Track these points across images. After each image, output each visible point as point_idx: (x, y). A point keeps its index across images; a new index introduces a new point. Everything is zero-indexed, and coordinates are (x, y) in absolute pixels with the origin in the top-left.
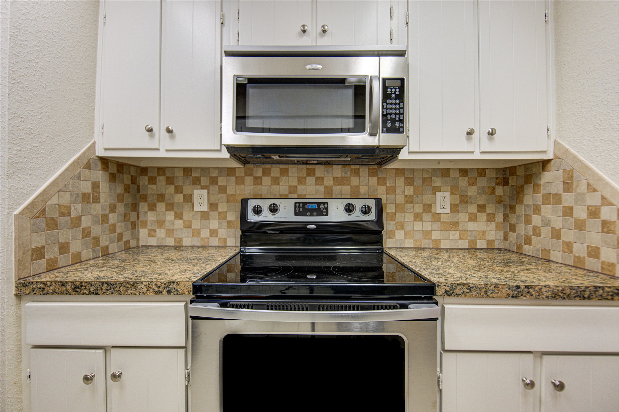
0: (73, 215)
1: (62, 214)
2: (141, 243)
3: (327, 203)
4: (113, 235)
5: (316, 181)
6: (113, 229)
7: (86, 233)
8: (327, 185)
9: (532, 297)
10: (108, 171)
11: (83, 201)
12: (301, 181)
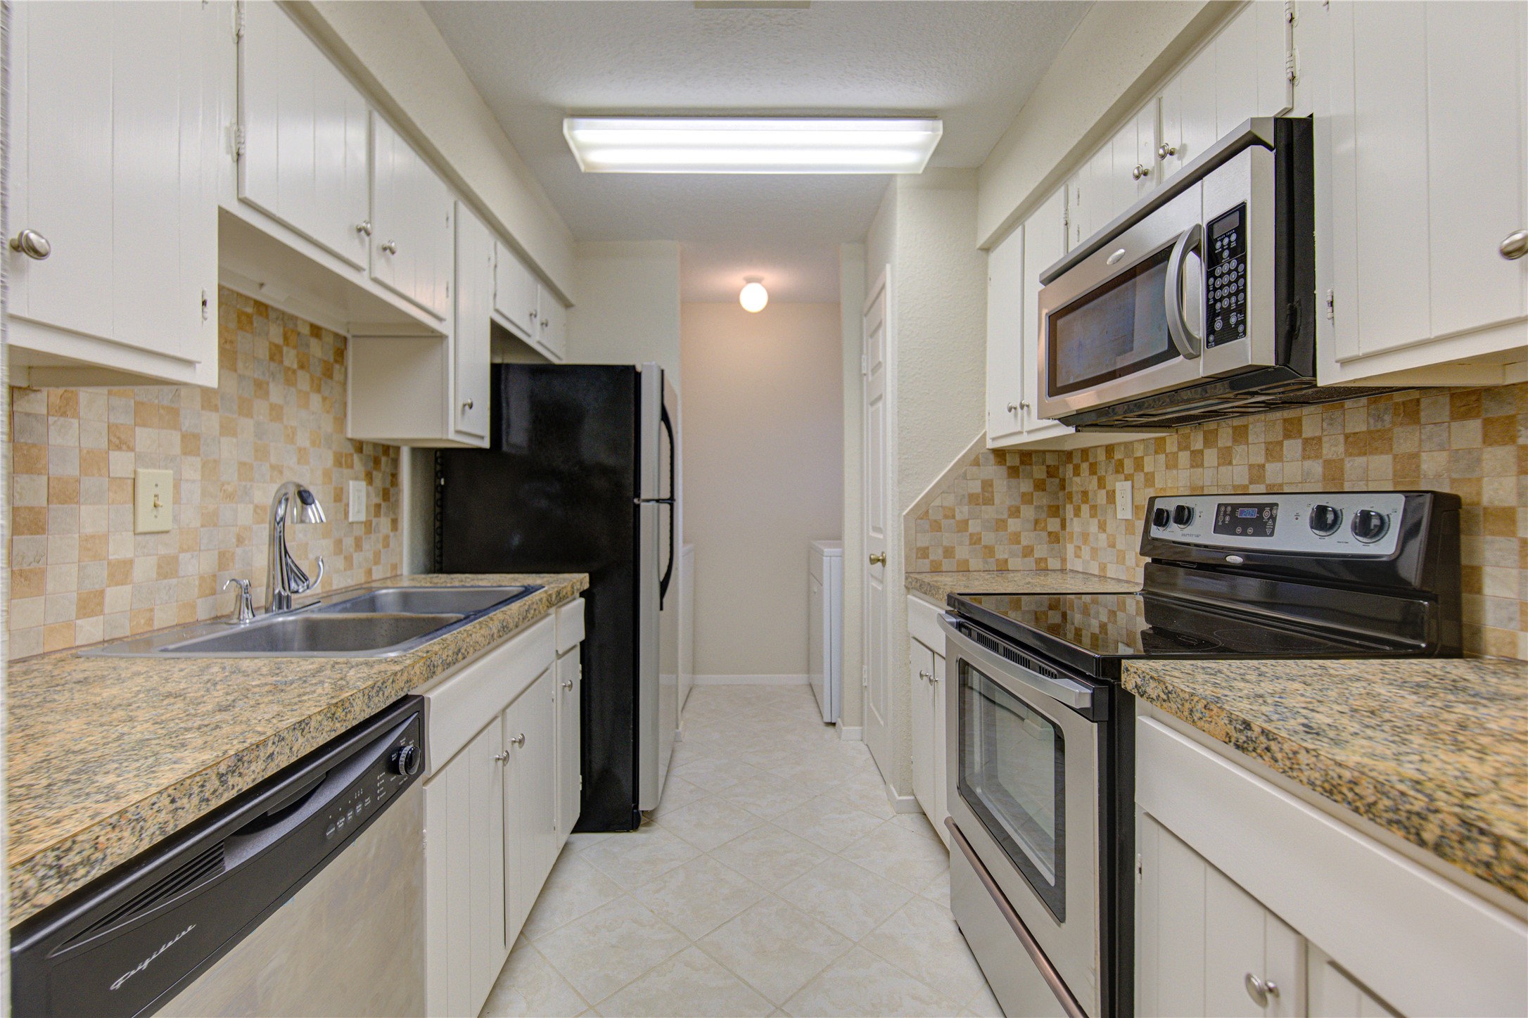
0: (958, 517)
1: (946, 517)
2: (1069, 567)
3: (1277, 505)
4: (1015, 547)
5: (1304, 449)
6: (1016, 539)
7: (975, 540)
8: (1329, 457)
9: (1276, 764)
10: (1005, 465)
11: (970, 503)
12: (1273, 452)
